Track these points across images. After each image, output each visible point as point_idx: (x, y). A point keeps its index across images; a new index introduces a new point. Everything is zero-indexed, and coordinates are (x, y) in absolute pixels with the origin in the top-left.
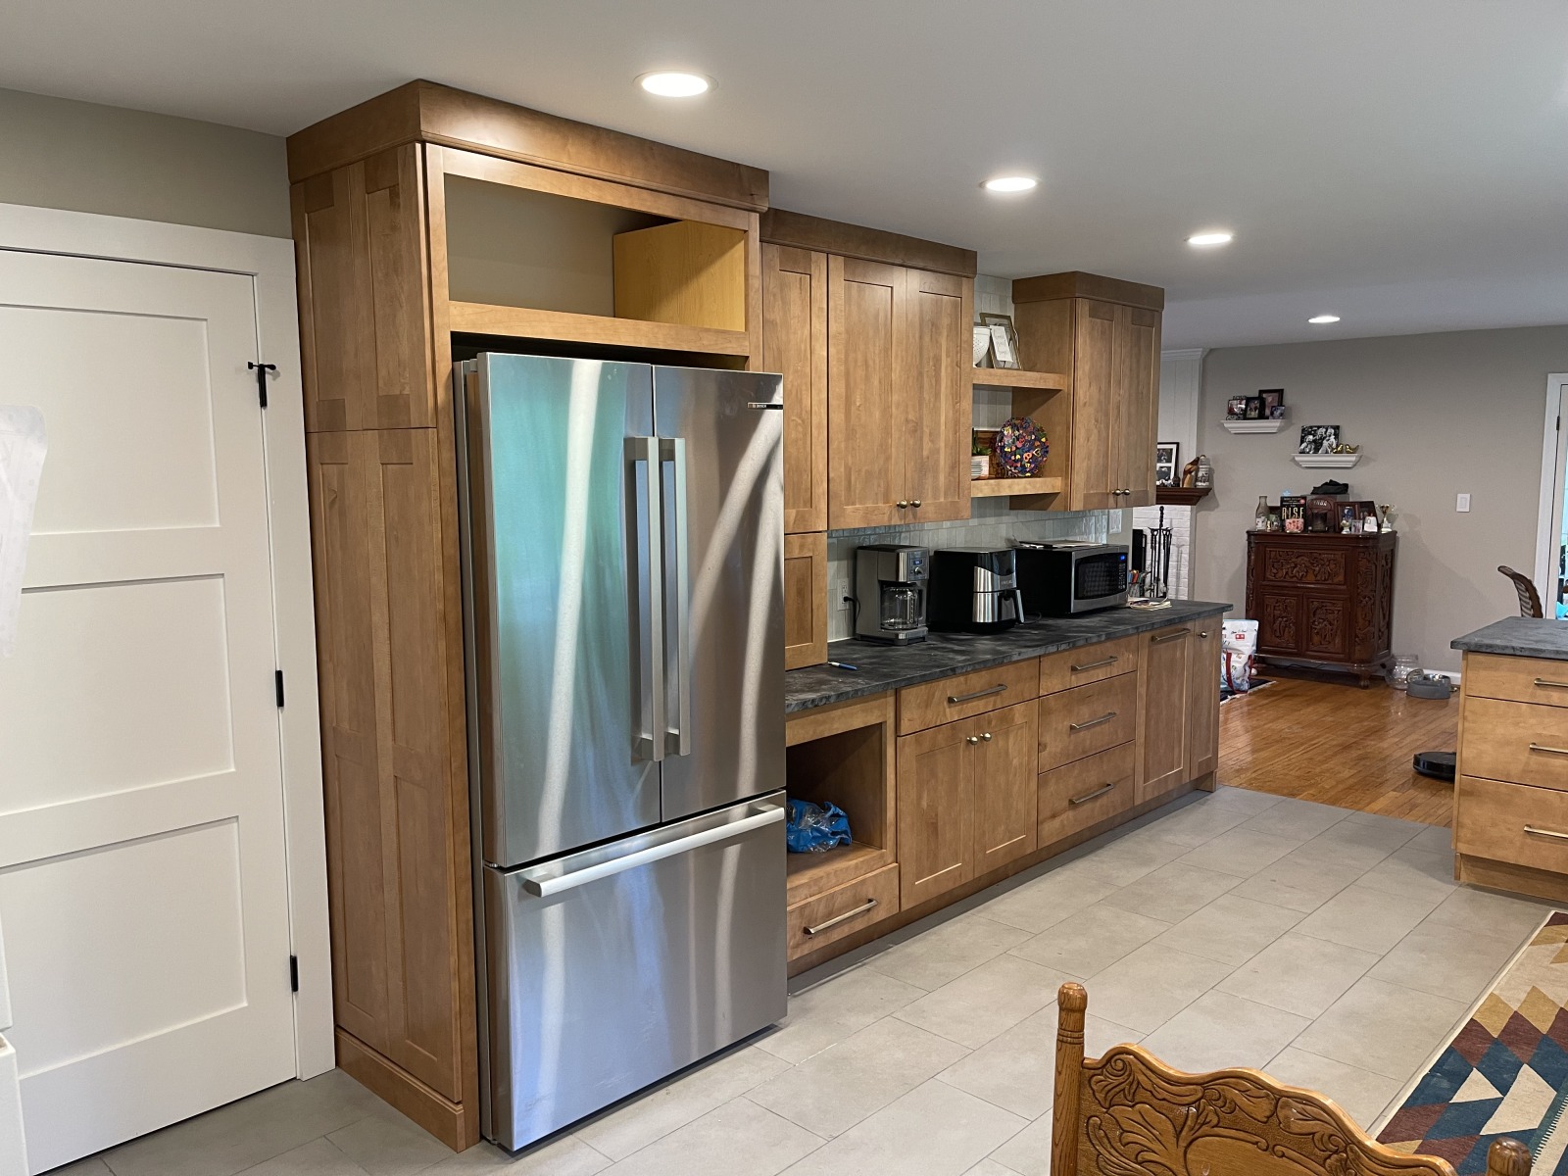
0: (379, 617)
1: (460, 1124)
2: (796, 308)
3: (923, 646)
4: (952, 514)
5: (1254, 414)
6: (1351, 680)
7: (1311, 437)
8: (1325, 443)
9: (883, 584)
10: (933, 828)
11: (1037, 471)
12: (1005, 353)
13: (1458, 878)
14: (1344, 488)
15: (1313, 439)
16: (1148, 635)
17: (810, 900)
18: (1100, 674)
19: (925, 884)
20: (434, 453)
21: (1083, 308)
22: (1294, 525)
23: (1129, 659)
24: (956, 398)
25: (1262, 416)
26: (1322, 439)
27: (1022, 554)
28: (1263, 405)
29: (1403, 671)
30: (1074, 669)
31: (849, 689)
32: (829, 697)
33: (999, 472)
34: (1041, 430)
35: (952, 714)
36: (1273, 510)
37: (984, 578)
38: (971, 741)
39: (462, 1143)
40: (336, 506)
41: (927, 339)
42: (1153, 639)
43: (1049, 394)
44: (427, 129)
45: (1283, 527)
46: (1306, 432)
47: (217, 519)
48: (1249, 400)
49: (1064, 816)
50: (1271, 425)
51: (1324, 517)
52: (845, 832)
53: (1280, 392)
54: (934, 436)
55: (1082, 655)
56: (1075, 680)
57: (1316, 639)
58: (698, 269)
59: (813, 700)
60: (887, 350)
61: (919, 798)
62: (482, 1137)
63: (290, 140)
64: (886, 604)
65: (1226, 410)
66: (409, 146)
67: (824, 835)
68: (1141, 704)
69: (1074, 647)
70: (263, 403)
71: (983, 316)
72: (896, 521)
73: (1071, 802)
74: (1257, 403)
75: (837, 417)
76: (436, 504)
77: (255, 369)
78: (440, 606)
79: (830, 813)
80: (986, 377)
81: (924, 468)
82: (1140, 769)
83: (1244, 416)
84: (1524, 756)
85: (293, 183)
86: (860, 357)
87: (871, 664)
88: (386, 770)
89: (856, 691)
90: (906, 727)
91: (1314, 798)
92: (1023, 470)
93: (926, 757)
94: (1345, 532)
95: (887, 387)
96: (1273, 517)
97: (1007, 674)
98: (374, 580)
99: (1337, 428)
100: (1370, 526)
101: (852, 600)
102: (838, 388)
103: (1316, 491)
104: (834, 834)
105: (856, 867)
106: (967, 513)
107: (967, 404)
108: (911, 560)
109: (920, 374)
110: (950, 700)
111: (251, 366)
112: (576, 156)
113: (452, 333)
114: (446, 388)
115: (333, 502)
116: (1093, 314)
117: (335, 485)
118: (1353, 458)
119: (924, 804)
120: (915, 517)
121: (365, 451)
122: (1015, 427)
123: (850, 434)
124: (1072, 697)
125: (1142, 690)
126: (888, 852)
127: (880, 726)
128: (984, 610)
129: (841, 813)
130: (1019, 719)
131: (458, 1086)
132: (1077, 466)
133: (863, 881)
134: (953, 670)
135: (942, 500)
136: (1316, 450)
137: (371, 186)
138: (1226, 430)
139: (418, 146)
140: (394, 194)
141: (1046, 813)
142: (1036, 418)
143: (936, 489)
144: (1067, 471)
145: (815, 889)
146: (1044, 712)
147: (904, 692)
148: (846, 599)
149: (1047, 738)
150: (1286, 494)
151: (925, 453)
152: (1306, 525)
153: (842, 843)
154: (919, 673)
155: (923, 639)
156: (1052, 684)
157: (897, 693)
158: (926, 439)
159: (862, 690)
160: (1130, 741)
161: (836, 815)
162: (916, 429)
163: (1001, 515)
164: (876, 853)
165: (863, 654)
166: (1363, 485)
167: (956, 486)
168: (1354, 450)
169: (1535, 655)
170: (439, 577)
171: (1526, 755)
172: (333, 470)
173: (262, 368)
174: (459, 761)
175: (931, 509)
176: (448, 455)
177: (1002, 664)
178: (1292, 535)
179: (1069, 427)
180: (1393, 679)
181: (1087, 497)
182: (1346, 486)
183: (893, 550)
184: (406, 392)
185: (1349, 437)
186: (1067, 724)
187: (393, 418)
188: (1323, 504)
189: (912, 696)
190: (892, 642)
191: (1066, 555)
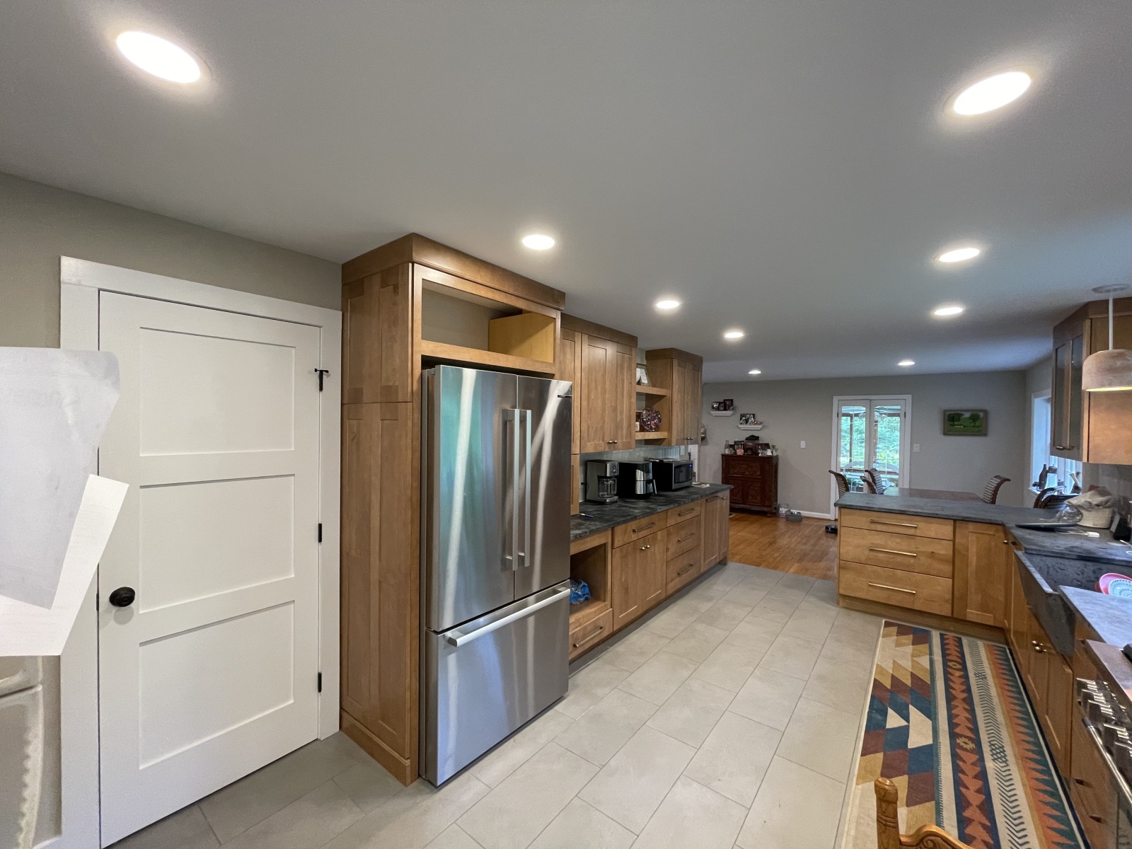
0: (375, 499)
1: (408, 770)
2: (569, 356)
3: (617, 505)
4: (627, 446)
5: (722, 408)
6: (763, 514)
7: (744, 418)
8: (750, 421)
9: (600, 477)
10: (626, 590)
11: (657, 429)
12: (645, 380)
13: (838, 604)
14: (757, 438)
15: (745, 419)
16: (704, 499)
17: (576, 630)
18: (688, 517)
19: (623, 617)
20: (410, 415)
21: (675, 362)
22: (740, 452)
23: (699, 509)
24: (630, 397)
25: (725, 409)
26: (748, 419)
27: (654, 463)
28: (726, 405)
29: (783, 510)
30: (679, 515)
31: (594, 528)
32: (586, 533)
33: (642, 429)
34: (658, 412)
35: (634, 537)
36: (731, 446)
37: (640, 475)
38: (642, 549)
39: (409, 780)
40: (355, 440)
41: (619, 372)
42: (707, 500)
43: (661, 397)
44: (416, 257)
45: (736, 453)
46: (742, 416)
47: (293, 446)
48: (720, 403)
49: (676, 581)
50: (728, 413)
51: (751, 449)
52: (588, 594)
53: (732, 400)
54: (622, 413)
55: (683, 508)
56: (680, 519)
57: (750, 497)
58: (530, 336)
59: (580, 534)
60: (604, 375)
61: (621, 578)
62: (420, 776)
63: (345, 266)
64: (600, 486)
65: (711, 407)
66: (406, 265)
67: (580, 596)
68: (702, 529)
69: (680, 505)
70: (321, 389)
71: (638, 364)
72: (607, 449)
73: (679, 574)
74: (723, 405)
75: (585, 403)
76: (409, 441)
77: (318, 372)
78: (409, 493)
79: (582, 585)
80: (640, 389)
81: (618, 427)
82: (702, 557)
83: (718, 409)
84: (867, 552)
85: (344, 285)
86: (593, 377)
87: (598, 514)
88: (374, 577)
89: (598, 529)
90: (617, 544)
91: (767, 567)
92: (651, 428)
93: (624, 557)
94: (760, 455)
95: (604, 391)
96: (731, 449)
97: (654, 518)
98: (373, 478)
99: (754, 415)
100: (769, 453)
101: (585, 484)
102: (585, 391)
103: (747, 439)
104: (584, 595)
105: (595, 612)
106: (634, 446)
107: (634, 400)
108: (613, 467)
109: (617, 387)
110: (634, 531)
111: (316, 370)
112: (483, 277)
113: (422, 356)
114: (418, 382)
115: (353, 439)
116: (679, 365)
117: (355, 430)
118: (760, 426)
119: (623, 580)
120: (614, 447)
121: (373, 414)
122: (647, 410)
123: (589, 412)
124: (679, 527)
125: (703, 523)
126: (608, 603)
127: (605, 545)
128: (640, 489)
129: (586, 585)
130: (659, 537)
131: (407, 749)
132: (674, 427)
133: (598, 619)
134: (636, 517)
135: (624, 440)
136: (747, 423)
137: (384, 284)
138: (711, 415)
139: (410, 265)
140: (396, 288)
141: (669, 579)
142: (656, 407)
143: (622, 437)
144: (670, 430)
145: (577, 624)
146: (669, 534)
147: (616, 528)
148: (582, 484)
149: (670, 546)
150: (737, 440)
151: (618, 420)
152: (745, 452)
153: (586, 599)
154: (622, 519)
155: (616, 502)
156: (671, 522)
157: (613, 529)
158: (619, 414)
159: (600, 528)
160: (698, 545)
161: (584, 586)
162: (615, 410)
163: (641, 447)
164: (602, 604)
165: (591, 508)
166: (765, 437)
167: (630, 434)
168: (761, 423)
169: (869, 509)
170: (409, 478)
171: (868, 552)
172: (354, 422)
173: (321, 372)
174: (415, 574)
175: (620, 444)
176: (417, 416)
177: (654, 514)
178: (740, 456)
179: (671, 411)
180: (779, 514)
181: (677, 440)
182: (758, 437)
183: (604, 462)
184: (397, 384)
185: (759, 418)
186: (677, 539)
187: (389, 398)
188: (750, 444)
189: (619, 530)
190: (603, 503)
191: (670, 465)
